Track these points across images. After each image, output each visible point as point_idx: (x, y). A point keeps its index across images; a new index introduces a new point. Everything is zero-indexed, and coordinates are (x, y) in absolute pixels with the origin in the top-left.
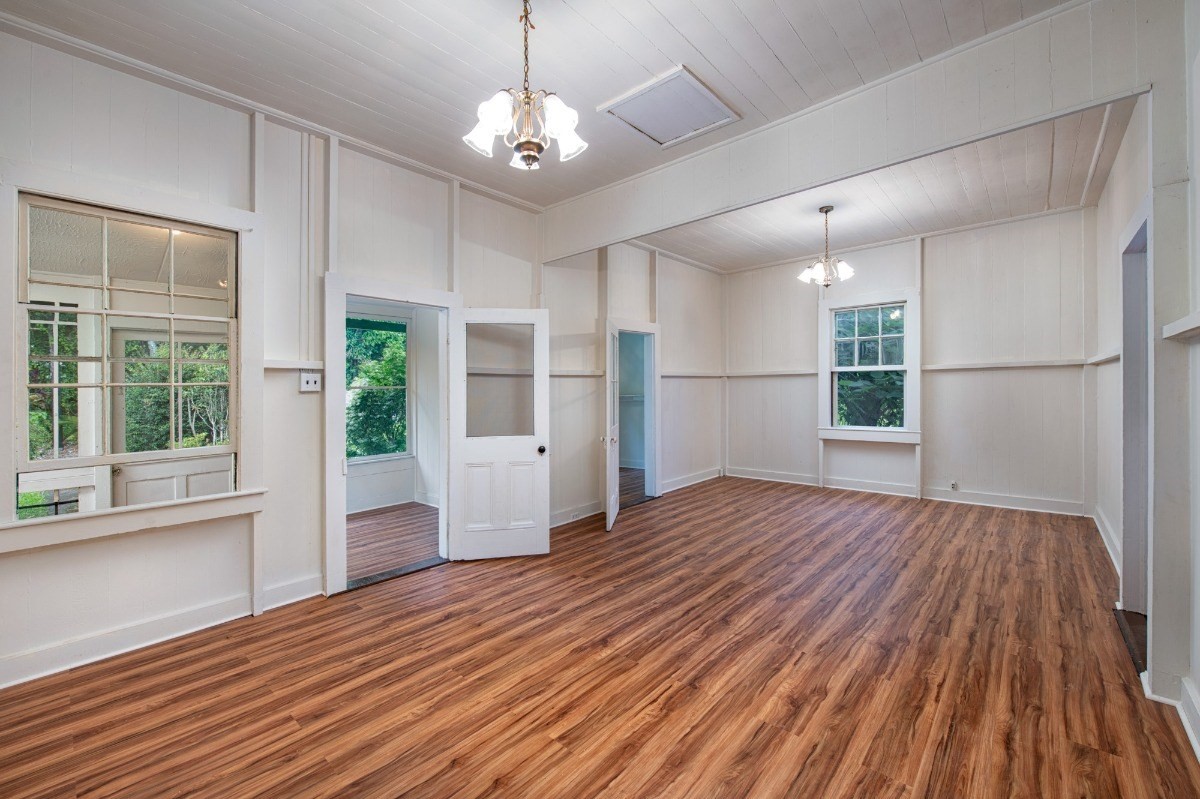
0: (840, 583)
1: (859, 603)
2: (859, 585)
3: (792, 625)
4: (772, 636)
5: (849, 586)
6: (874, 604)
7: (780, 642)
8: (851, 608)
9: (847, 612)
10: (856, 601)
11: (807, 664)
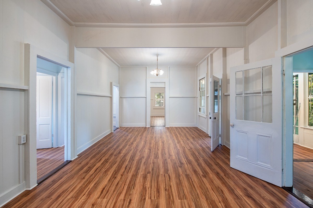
0: (130, 168)
1: (124, 162)
2: (124, 169)
3: (137, 152)
4: (140, 150)
5: (127, 168)
6: (120, 163)
7: (138, 149)
8: (126, 160)
9: (127, 158)
10: (125, 162)
11: (132, 148)
